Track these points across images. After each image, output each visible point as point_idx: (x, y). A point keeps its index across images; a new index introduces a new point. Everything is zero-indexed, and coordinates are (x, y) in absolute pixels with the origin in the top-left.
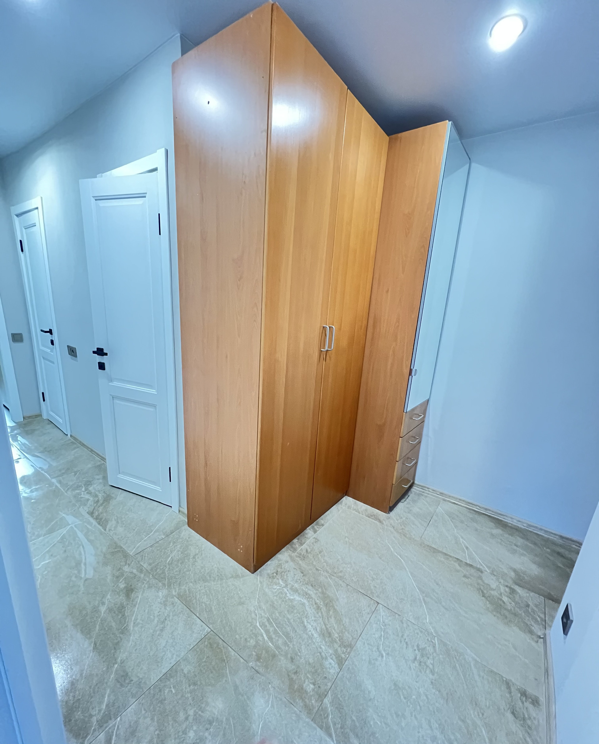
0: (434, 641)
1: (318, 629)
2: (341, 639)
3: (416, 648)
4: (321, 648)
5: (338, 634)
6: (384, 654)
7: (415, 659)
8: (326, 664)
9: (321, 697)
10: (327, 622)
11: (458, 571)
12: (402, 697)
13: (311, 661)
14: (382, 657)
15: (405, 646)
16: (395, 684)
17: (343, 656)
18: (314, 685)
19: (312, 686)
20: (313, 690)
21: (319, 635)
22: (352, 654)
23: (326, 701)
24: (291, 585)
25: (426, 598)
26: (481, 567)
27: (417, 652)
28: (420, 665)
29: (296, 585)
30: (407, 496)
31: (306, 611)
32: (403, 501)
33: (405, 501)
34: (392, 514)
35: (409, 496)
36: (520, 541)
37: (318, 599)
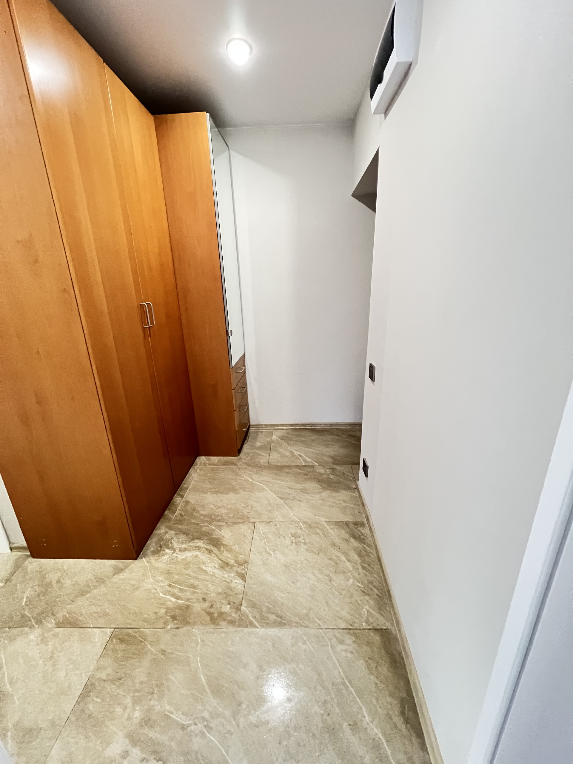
0: (300, 525)
1: (217, 566)
2: (237, 562)
3: (290, 536)
4: (224, 577)
5: (233, 559)
6: (272, 552)
7: (292, 542)
8: (233, 585)
9: (238, 608)
10: (221, 557)
11: (299, 474)
12: (292, 570)
13: (220, 591)
14: (271, 555)
15: (283, 538)
16: (285, 566)
17: (243, 572)
18: (229, 604)
19: (228, 606)
20: (230, 608)
21: (220, 570)
22: (250, 566)
23: (243, 608)
24: (178, 549)
25: (285, 501)
26: (313, 464)
27: (292, 538)
28: (296, 544)
29: (184, 546)
30: (248, 437)
31: (201, 559)
32: (245, 442)
33: (248, 441)
34: (242, 455)
35: (249, 437)
36: (329, 437)
37: (207, 546)
